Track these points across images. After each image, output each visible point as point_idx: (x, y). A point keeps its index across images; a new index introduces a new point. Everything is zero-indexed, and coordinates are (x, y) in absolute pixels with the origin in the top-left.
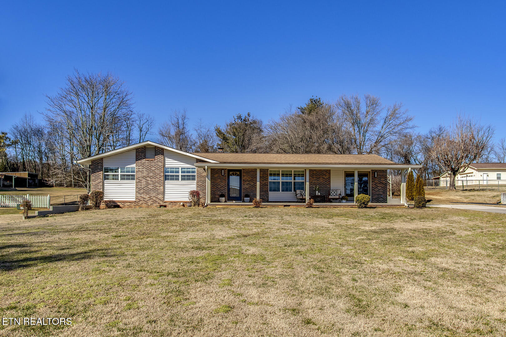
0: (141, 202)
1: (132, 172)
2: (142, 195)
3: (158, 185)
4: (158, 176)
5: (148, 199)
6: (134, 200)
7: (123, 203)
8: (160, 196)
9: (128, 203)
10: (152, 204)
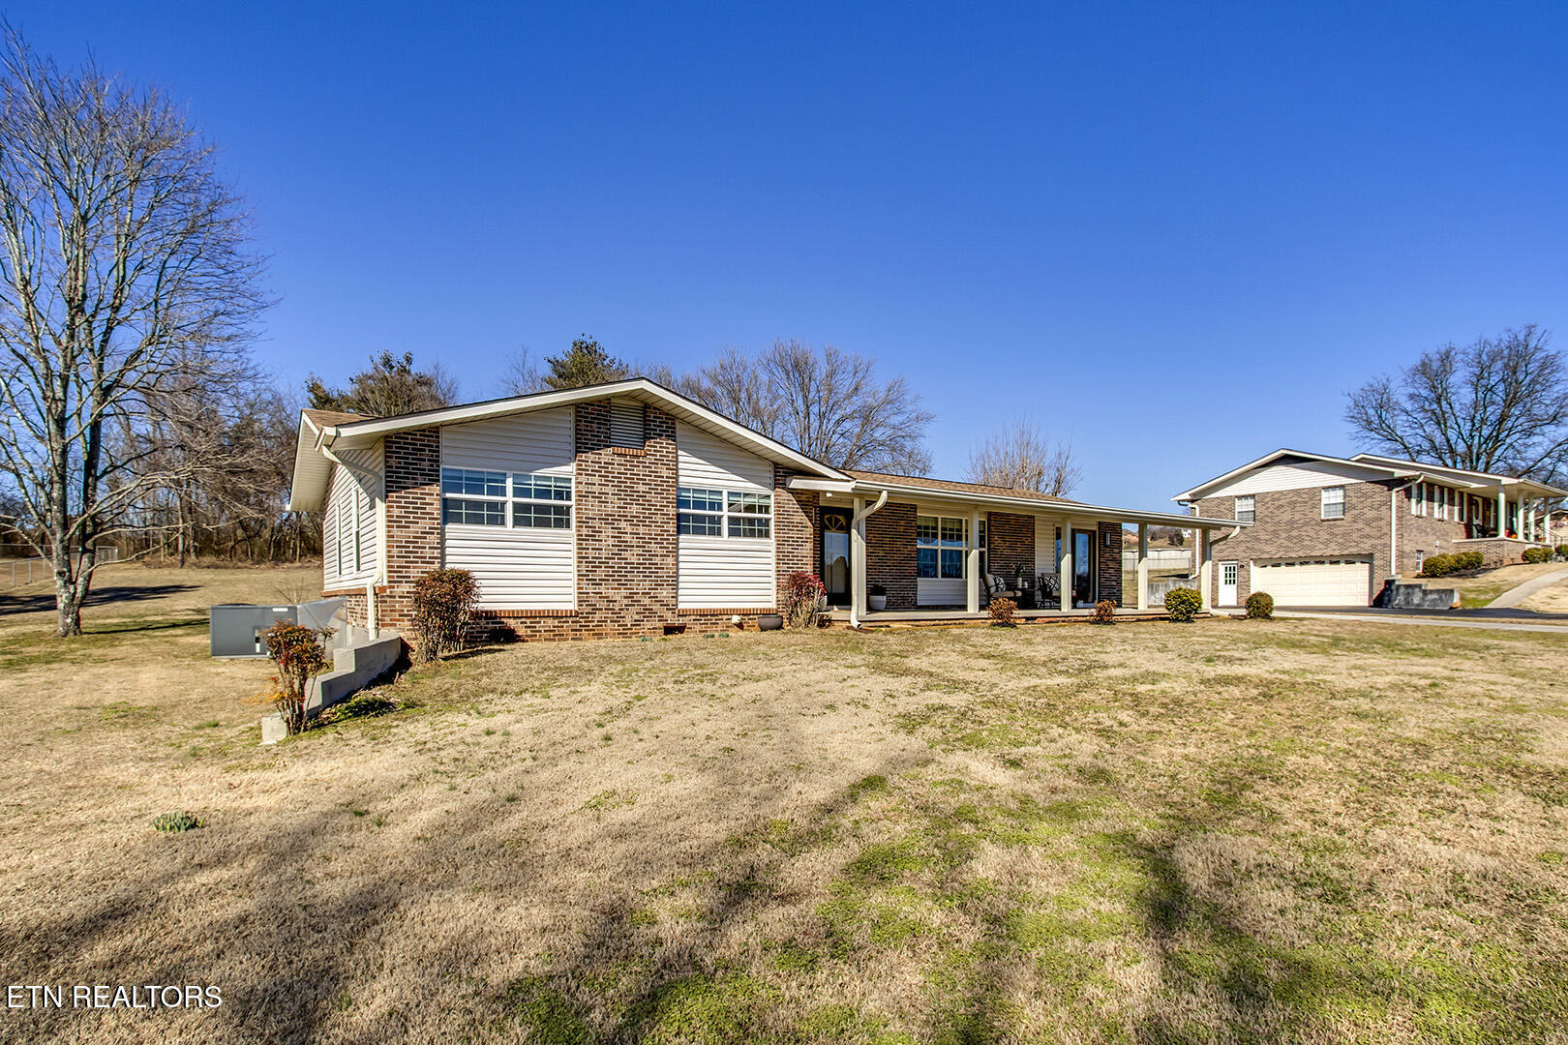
0: (598, 616)
1: (559, 495)
2: (602, 589)
3: (660, 552)
4: (659, 518)
5: (625, 601)
6: (573, 606)
7: (528, 621)
8: (664, 593)
9: (550, 622)
10: (637, 623)
